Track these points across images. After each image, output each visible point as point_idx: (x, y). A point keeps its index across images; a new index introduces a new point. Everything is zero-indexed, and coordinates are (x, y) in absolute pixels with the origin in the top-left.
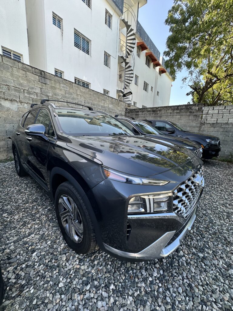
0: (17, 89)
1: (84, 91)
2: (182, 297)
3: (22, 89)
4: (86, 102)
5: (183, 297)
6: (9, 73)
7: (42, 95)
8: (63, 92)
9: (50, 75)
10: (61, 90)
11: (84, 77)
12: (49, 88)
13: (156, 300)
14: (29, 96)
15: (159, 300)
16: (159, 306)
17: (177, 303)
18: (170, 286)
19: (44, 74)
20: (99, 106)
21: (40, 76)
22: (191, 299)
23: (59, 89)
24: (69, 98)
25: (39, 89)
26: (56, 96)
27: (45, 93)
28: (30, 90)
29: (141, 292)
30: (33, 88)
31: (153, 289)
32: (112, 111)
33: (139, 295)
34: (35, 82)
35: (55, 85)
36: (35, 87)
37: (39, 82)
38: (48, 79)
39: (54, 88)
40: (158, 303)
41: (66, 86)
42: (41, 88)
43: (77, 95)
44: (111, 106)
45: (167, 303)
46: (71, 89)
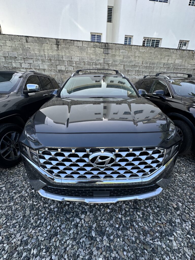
0: (89, 63)
1: (143, 51)
2: (44, 230)
3: (92, 62)
4: (143, 63)
5: (45, 232)
6: (85, 53)
7: (104, 64)
8: (121, 58)
9: (112, 44)
10: (120, 56)
11: (155, 33)
12: (110, 57)
13: (36, 215)
14: (95, 67)
15: (36, 217)
16: (33, 219)
17: (39, 229)
18: (48, 219)
19: (108, 45)
20: (160, 64)
21: (104, 48)
22: (46, 238)
23: (118, 55)
24: (126, 62)
25: (103, 59)
26: (115, 62)
27: (106, 62)
28: (96, 62)
29: (37, 205)
30: (98, 60)
31: (42, 210)
32: (179, 67)
33: (35, 205)
34: (101, 54)
35: (115, 53)
36: (100, 59)
37: (103, 53)
38: (110, 49)
39: (115, 55)
40: (34, 217)
41: (125, 51)
42: (104, 59)
43: (135, 57)
44: (177, 62)
45: (36, 222)
46: (130, 52)
